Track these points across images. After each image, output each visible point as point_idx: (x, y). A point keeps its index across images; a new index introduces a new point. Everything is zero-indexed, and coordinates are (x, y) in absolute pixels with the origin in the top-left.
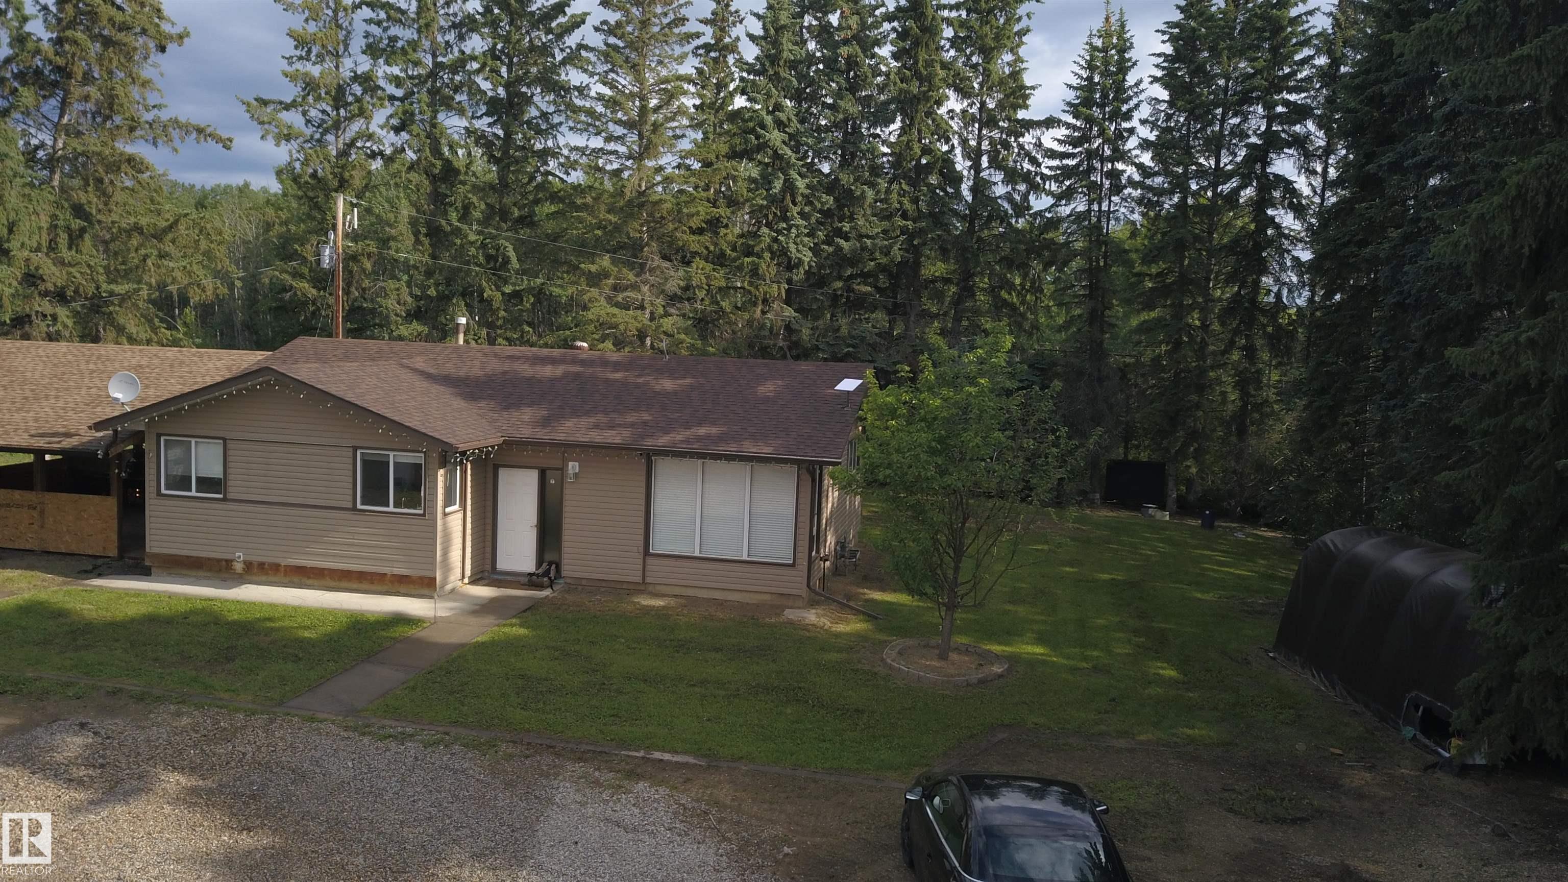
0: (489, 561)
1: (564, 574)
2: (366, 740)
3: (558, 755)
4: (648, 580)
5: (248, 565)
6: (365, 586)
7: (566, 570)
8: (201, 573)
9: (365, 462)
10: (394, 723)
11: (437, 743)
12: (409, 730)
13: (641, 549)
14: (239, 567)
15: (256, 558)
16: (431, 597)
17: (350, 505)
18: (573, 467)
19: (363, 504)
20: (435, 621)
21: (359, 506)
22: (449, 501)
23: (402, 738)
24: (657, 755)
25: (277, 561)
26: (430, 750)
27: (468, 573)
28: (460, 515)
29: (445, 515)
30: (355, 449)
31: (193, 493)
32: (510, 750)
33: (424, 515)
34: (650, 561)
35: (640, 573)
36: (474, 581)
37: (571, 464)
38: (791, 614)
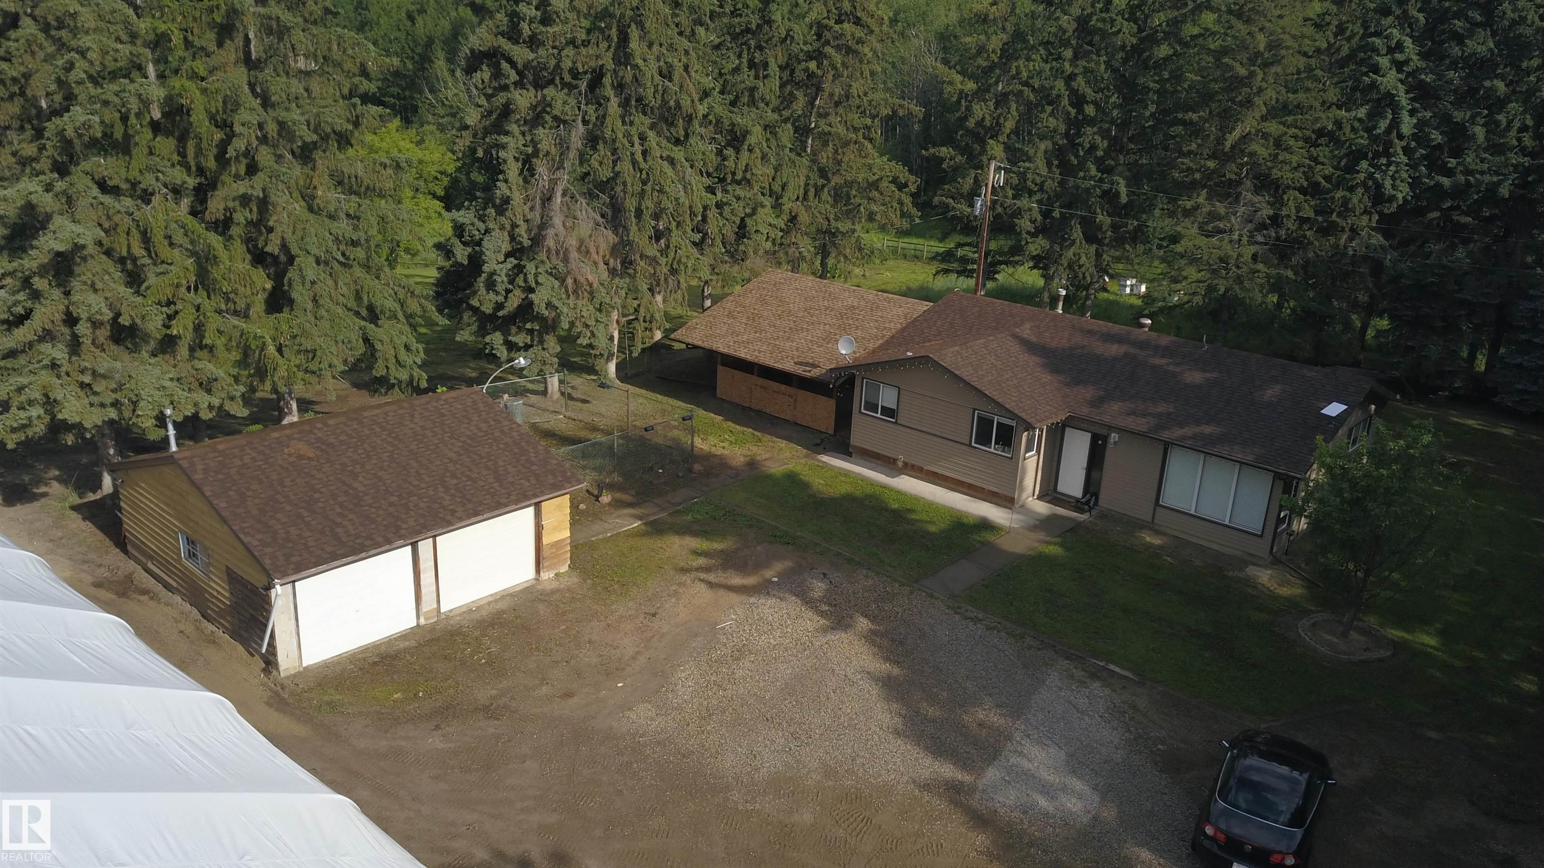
0: (1052, 485)
1: (1100, 503)
2: (957, 617)
3: (1056, 652)
4: (1155, 521)
5: (906, 465)
6: (971, 492)
7: (1101, 502)
8: (879, 462)
9: (979, 417)
10: (973, 610)
11: (994, 628)
12: (980, 616)
13: (1154, 501)
14: (900, 464)
15: (911, 461)
16: (1010, 509)
17: (968, 443)
18: (1114, 437)
19: (976, 443)
20: (1009, 531)
21: (973, 444)
22: (1029, 449)
23: (976, 620)
24: (1112, 667)
25: (922, 466)
26: (989, 632)
27: (1037, 492)
28: (1036, 457)
29: (1025, 459)
30: (974, 410)
31: (879, 415)
32: (1031, 643)
33: (1011, 458)
34: (1159, 509)
35: (1151, 516)
36: (1040, 498)
37: (1113, 435)
38: (1251, 570)
